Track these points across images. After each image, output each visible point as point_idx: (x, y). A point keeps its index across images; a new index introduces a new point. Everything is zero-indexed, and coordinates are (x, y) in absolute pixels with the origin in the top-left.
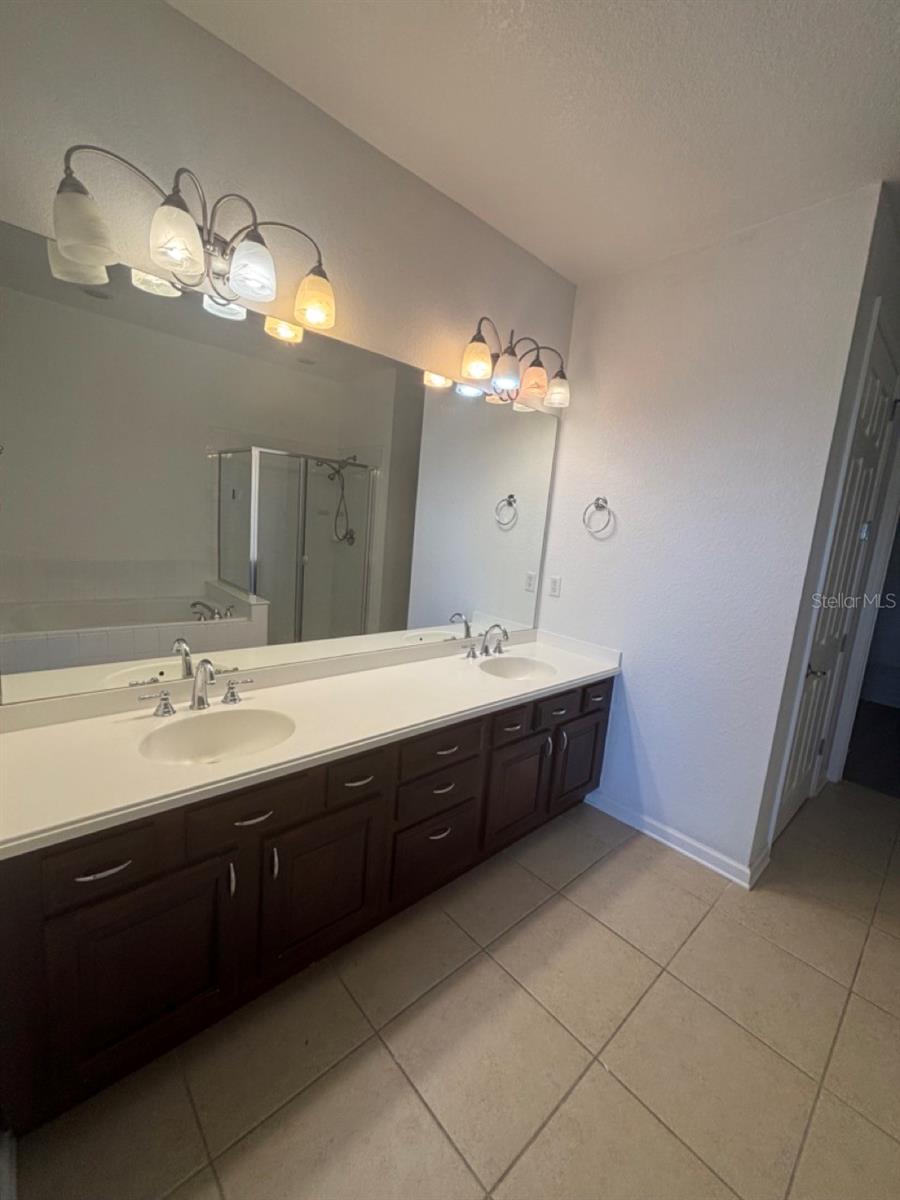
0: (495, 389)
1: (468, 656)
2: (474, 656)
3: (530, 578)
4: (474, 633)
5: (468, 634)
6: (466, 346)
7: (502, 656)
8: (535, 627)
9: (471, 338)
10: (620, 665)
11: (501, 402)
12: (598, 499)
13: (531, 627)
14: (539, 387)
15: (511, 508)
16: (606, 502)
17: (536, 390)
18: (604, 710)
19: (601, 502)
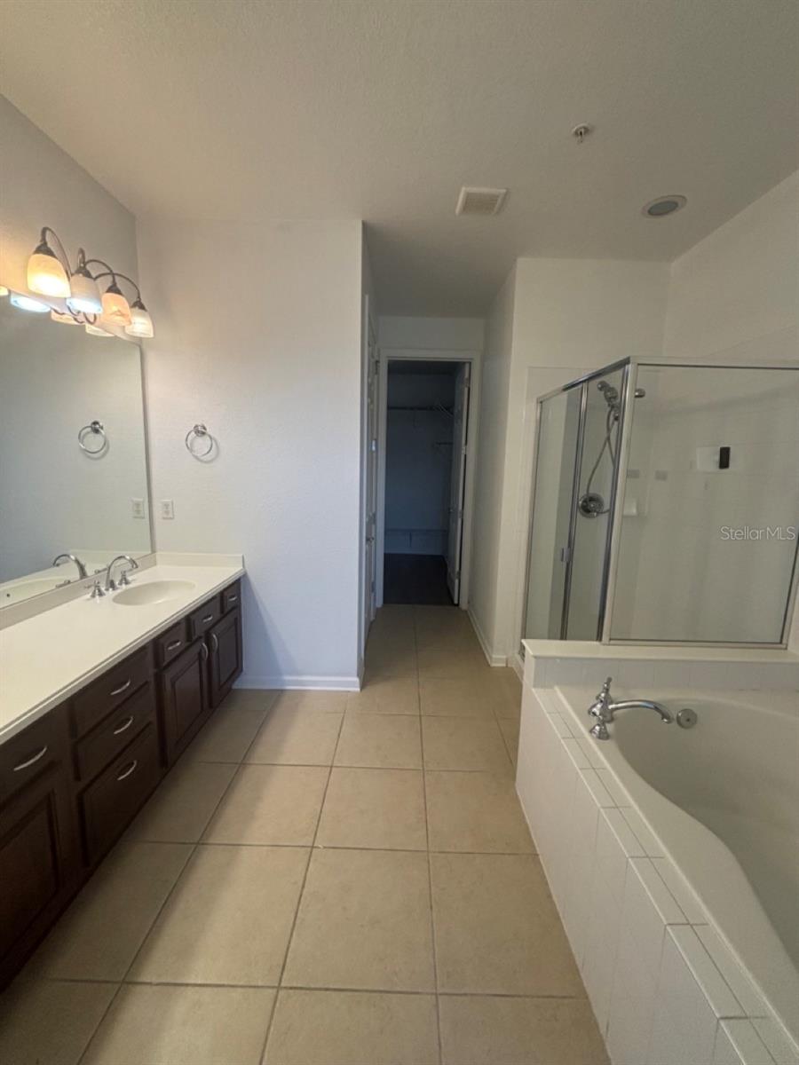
0: (69, 308)
1: (93, 596)
2: (101, 594)
3: (138, 505)
4: (90, 571)
5: (83, 574)
6: (29, 257)
7: (130, 586)
8: (154, 551)
9: (34, 249)
10: (244, 566)
11: (76, 323)
12: (196, 426)
13: (150, 552)
14: (122, 315)
15: (97, 436)
16: (205, 428)
17: (119, 318)
18: (237, 607)
19: (200, 429)
